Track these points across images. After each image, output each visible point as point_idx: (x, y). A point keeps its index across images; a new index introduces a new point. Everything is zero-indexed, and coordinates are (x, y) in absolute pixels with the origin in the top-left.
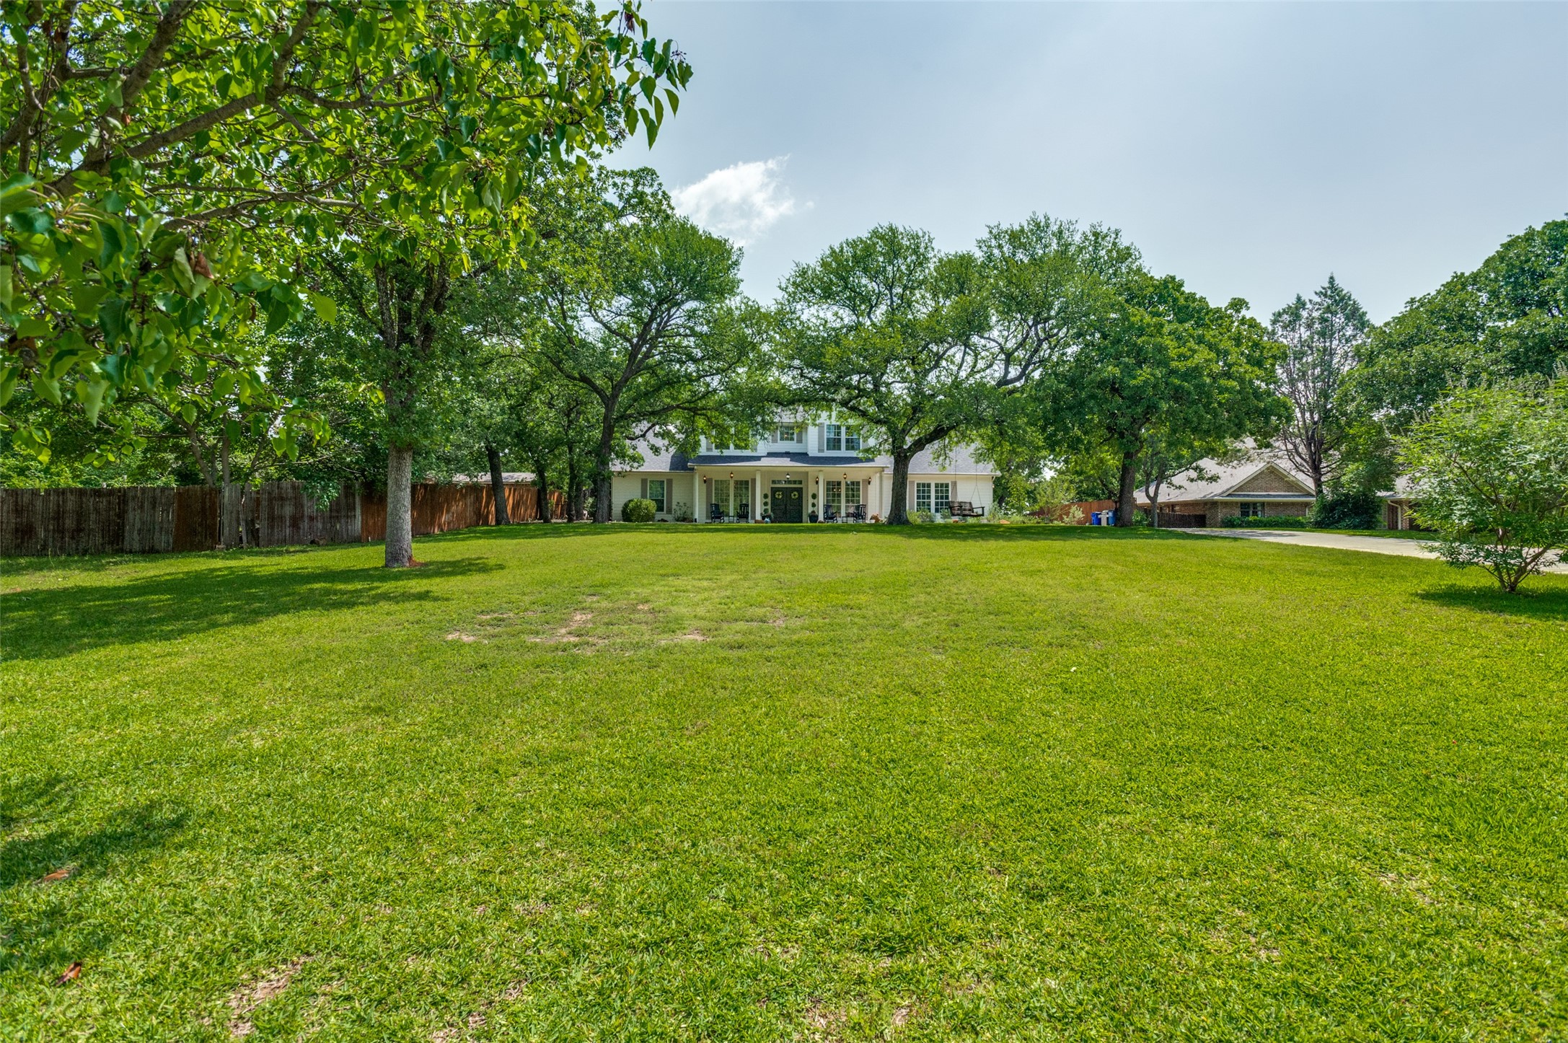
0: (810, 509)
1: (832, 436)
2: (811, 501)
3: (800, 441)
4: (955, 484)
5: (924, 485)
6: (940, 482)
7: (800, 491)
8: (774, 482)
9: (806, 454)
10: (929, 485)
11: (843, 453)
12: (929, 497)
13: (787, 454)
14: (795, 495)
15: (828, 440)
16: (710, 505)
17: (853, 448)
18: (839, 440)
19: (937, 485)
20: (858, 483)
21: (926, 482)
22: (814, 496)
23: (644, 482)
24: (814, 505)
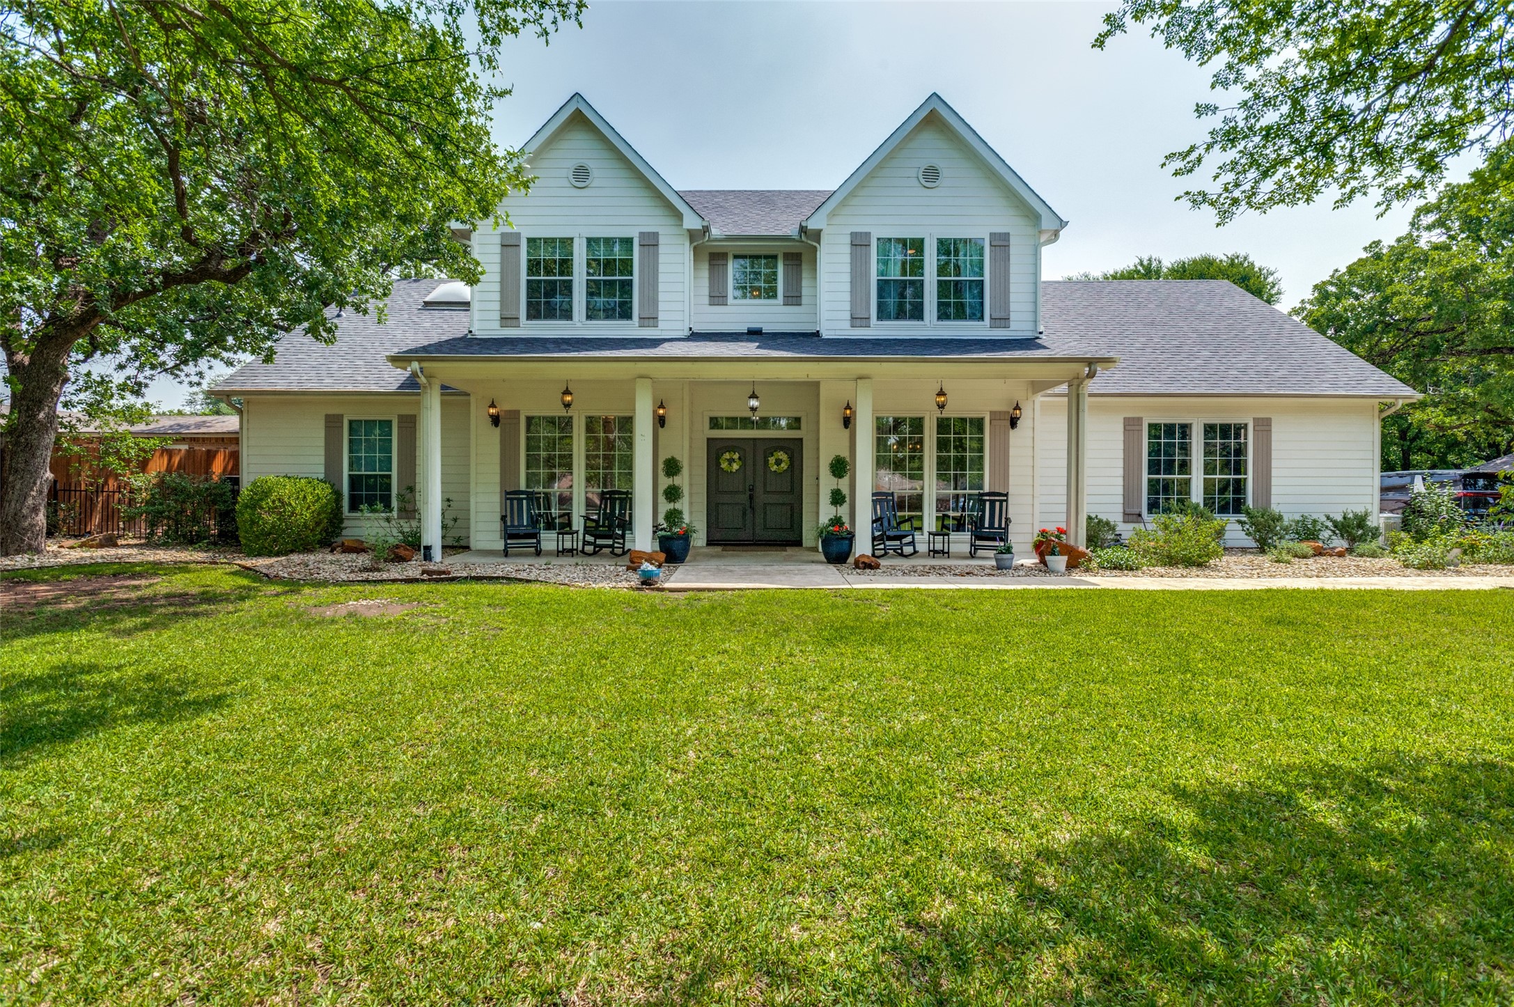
0: (826, 513)
1: (895, 274)
2: (828, 483)
3: (794, 298)
4: (1264, 425)
5: (1170, 429)
6: (1217, 420)
7: (794, 448)
8: (715, 423)
9: (817, 334)
10: (1185, 430)
11: (930, 326)
12: (1185, 467)
13: (754, 334)
14: (779, 462)
15: (883, 286)
16: (511, 496)
17: (960, 313)
18: (919, 287)
19: (1209, 430)
20: (978, 424)
21: (1177, 420)
22: (840, 467)
23: (332, 423)
24: (837, 498)
